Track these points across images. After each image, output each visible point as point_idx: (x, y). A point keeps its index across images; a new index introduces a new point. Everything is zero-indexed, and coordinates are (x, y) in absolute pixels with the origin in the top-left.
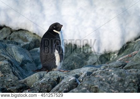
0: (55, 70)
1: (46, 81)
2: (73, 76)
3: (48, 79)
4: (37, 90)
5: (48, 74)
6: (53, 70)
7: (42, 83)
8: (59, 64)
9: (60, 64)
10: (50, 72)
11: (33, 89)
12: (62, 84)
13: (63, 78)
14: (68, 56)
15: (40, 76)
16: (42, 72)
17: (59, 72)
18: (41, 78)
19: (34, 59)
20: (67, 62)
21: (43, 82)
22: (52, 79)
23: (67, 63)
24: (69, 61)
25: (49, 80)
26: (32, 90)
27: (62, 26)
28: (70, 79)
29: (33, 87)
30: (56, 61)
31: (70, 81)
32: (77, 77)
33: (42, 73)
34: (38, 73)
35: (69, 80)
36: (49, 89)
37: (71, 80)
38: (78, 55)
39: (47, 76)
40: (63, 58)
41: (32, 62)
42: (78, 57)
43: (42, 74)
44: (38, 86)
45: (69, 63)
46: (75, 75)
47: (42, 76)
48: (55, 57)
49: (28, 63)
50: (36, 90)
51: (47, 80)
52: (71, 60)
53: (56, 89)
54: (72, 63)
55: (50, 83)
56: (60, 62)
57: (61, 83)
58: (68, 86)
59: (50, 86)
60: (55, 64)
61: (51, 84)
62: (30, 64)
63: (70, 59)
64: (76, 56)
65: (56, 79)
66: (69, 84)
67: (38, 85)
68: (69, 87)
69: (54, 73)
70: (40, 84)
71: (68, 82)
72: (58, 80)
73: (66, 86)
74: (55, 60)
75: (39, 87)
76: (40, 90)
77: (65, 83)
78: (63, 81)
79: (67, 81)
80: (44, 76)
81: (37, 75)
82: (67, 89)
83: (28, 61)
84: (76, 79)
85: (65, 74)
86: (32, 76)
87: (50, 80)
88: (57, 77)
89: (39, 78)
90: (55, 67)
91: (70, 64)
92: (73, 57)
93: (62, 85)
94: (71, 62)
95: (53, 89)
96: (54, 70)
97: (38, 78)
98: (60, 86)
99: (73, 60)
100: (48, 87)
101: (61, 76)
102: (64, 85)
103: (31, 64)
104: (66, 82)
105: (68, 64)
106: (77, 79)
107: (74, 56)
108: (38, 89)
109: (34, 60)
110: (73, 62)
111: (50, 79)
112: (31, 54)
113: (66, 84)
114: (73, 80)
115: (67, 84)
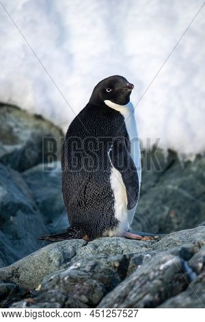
0: (111, 233)
1: (85, 271)
2: (172, 253)
3: (91, 263)
4: (56, 301)
5: (89, 249)
6: (104, 234)
7: (70, 278)
8: (126, 214)
9: (129, 216)
10: (96, 241)
11: (43, 298)
12: (137, 280)
13: (139, 260)
14: (150, 187)
15: (64, 254)
16: (69, 241)
17: (125, 240)
18: (66, 260)
19: (38, 200)
20: (147, 207)
21: (74, 274)
22: (104, 264)
23: (148, 212)
24: (152, 206)
25: (93, 267)
26: (38, 301)
27: (131, 87)
28: (164, 262)
29: (41, 291)
30: (116, 204)
31: (165, 269)
32: (186, 255)
33: (69, 245)
34: (55, 244)
35: (162, 267)
36: (96, 296)
37: (168, 267)
38: (181, 186)
39: (86, 253)
40: (137, 195)
41: (31, 207)
42: (181, 191)
43: (70, 249)
44: (57, 287)
45: (151, 213)
46: (179, 249)
47: (68, 255)
48: (112, 192)
49: (20, 213)
50: (53, 300)
51: (87, 269)
52: (160, 202)
53: (119, 297)
54: (163, 210)
55: (98, 276)
56: (129, 207)
57: (134, 277)
58: (159, 287)
59: (96, 286)
60: (113, 214)
61: (101, 280)
62: (26, 217)
63: (156, 199)
64: (176, 188)
65: (117, 265)
66: (161, 279)
67: (58, 282)
68: (162, 289)
69: (107, 243)
70: (64, 282)
71: (156, 274)
72: (124, 267)
73: (150, 285)
74: (113, 202)
75: (62, 290)
76: (66, 300)
77: (146, 278)
78: (141, 269)
79: (155, 271)
80: (76, 254)
81: (52, 251)
82: (153, 295)
83: (20, 206)
84: (183, 264)
85: (144, 248)
86: (37, 255)
87: (97, 267)
88: (120, 257)
89: (60, 260)
90: (113, 223)
91: (156, 213)
92: (166, 192)
93: (138, 284)
94: (158, 208)
95: (109, 295)
96: (108, 236)
97: (56, 261)
98: (131, 287)
99: (165, 202)
100: (92, 290)
101: (131, 255)
102: (145, 283)
103: (30, 217)
104: (152, 274)
105: (149, 216)
106: (186, 263)
107: (170, 187)
108: (59, 296)
109: (37, 203)
110: (167, 209)
111: (96, 265)
112: (29, 185)
113: (149, 280)
114: (174, 265)
115: (154, 278)
